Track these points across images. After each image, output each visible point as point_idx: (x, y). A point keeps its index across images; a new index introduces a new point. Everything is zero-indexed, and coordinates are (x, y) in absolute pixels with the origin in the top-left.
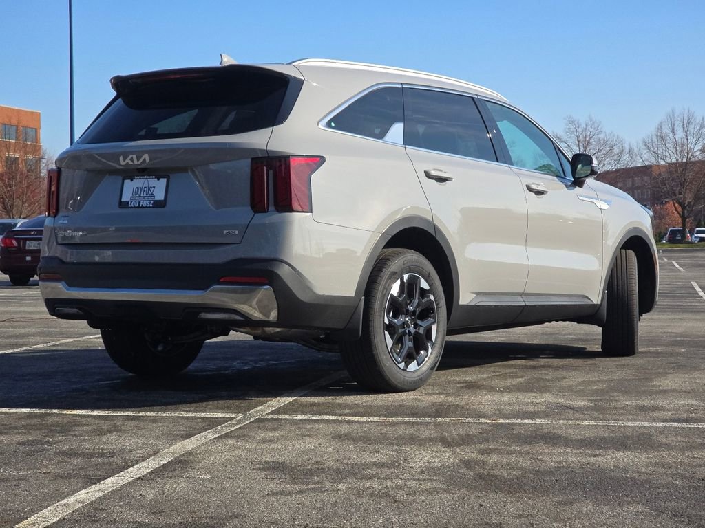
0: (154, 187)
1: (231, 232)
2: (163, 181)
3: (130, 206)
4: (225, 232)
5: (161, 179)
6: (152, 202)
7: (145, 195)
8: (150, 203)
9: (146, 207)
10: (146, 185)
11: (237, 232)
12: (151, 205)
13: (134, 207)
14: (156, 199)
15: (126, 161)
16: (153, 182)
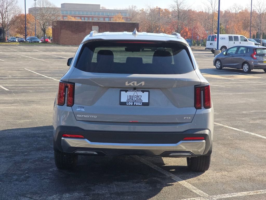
0: (141, 96)
1: (187, 118)
2: (146, 93)
3: (127, 104)
4: (185, 118)
5: (145, 93)
6: (141, 103)
7: (136, 99)
8: (140, 104)
9: (138, 105)
10: (136, 94)
11: (190, 118)
12: (141, 105)
13: (130, 105)
14: (143, 102)
15: (129, 84)
16: (140, 93)
